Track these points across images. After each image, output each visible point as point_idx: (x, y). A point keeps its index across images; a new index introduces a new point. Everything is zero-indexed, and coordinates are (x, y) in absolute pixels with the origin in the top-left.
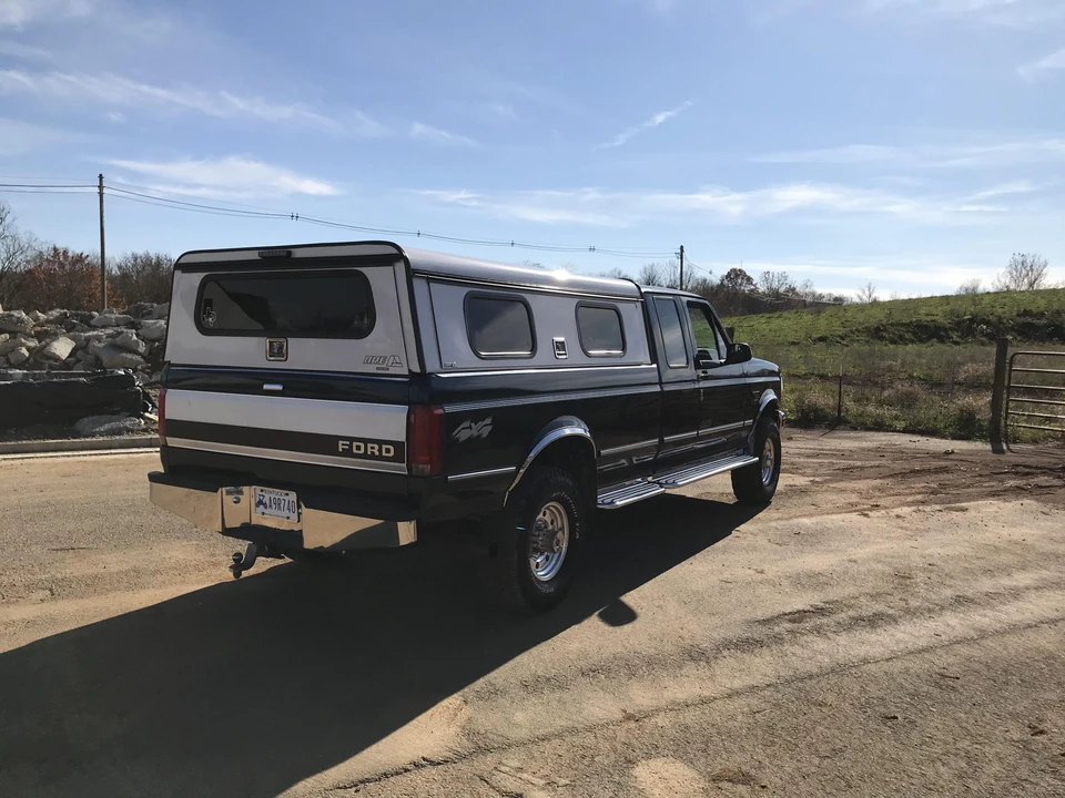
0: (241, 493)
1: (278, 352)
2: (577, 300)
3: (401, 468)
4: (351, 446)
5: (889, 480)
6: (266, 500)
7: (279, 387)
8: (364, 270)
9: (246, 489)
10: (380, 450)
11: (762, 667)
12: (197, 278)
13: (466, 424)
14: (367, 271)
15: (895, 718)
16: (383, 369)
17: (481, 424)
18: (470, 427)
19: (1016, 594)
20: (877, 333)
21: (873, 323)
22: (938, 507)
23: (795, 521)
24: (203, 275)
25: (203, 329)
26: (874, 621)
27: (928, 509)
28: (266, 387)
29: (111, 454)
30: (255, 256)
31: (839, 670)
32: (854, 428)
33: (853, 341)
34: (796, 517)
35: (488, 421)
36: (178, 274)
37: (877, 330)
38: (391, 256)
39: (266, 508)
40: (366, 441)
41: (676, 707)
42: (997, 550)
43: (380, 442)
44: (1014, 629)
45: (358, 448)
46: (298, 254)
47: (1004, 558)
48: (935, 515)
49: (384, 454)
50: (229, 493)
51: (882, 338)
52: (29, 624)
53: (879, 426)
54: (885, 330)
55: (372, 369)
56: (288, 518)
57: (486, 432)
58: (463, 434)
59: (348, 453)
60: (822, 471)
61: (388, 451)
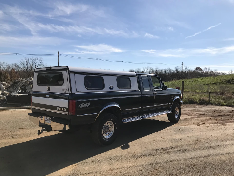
0: (43, 118)
1: (49, 89)
2: (117, 77)
3: (67, 113)
4: (59, 108)
5: (211, 118)
6: (47, 119)
7: (49, 96)
9: (44, 117)
10: (64, 109)
11: (149, 160)
13: (83, 104)
14: (62, 72)
15: (173, 174)
16: (65, 92)
17: (87, 104)
18: (84, 105)
19: (225, 146)
20: (229, 82)
21: (228, 79)
22: (219, 124)
23: (181, 127)
24: (38, 73)
25: (38, 84)
26: (183, 151)
27: (217, 124)
28: (47, 96)
30: (45, 69)
31: (167, 162)
32: (212, 105)
33: (223, 84)
34: (181, 126)
35: (89, 103)
36: (34, 73)
37: (229, 81)
39: (47, 121)
40: (62, 107)
41: (122, 168)
42: (228, 135)
43: (64, 108)
44: (219, 154)
45: (60, 109)
46: (53, 69)
47: (229, 137)
48: (218, 126)
49: (64, 110)
50: (40, 118)
51: (230, 83)
52: (4, 143)
53: (219, 104)
54: (231, 81)
55: (63, 92)
56: (50, 123)
57: (88, 106)
58: (82, 106)
59: (59, 110)
60: (196, 115)
61: (65, 110)
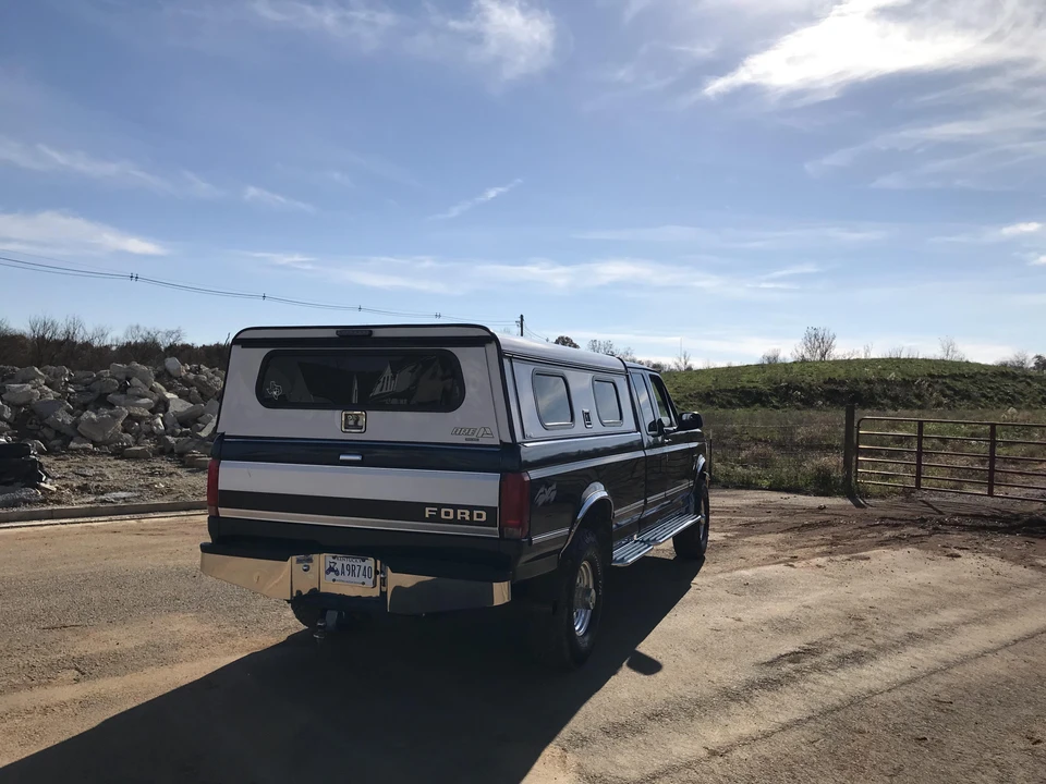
0: (310, 560)
1: (355, 425)
2: (592, 375)
3: (493, 532)
4: (439, 512)
5: (789, 535)
6: (338, 567)
7: (358, 458)
8: (453, 350)
9: (315, 557)
10: (471, 515)
11: (791, 704)
12: (260, 354)
13: (542, 490)
14: (456, 351)
15: (925, 739)
16: (472, 440)
17: (550, 490)
18: (544, 493)
19: (951, 629)
20: (707, 398)
21: (702, 388)
22: (845, 557)
23: (737, 573)
24: (267, 350)
25: (266, 401)
26: (857, 658)
27: (838, 558)
28: (342, 457)
29: (12, 527)
30: (332, 334)
31: (854, 702)
32: (726, 487)
33: (687, 405)
34: (737, 569)
35: (554, 487)
36: (236, 349)
37: (708, 395)
38: (482, 338)
39: (337, 575)
40: (455, 507)
42: (914, 592)
43: (471, 508)
45: (447, 514)
46: (378, 333)
47: (925, 600)
48: (837, 565)
49: (475, 519)
50: (299, 561)
51: (712, 403)
53: (747, 485)
54: (714, 395)
55: (461, 440)
56: (363, 583)
57: (552, 497)
58: (541, 499)
59: (436, 518)
60: (727, 527)
61: (480, 516)
